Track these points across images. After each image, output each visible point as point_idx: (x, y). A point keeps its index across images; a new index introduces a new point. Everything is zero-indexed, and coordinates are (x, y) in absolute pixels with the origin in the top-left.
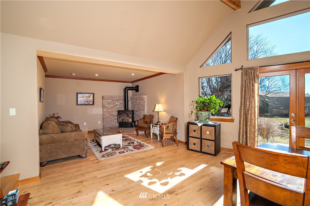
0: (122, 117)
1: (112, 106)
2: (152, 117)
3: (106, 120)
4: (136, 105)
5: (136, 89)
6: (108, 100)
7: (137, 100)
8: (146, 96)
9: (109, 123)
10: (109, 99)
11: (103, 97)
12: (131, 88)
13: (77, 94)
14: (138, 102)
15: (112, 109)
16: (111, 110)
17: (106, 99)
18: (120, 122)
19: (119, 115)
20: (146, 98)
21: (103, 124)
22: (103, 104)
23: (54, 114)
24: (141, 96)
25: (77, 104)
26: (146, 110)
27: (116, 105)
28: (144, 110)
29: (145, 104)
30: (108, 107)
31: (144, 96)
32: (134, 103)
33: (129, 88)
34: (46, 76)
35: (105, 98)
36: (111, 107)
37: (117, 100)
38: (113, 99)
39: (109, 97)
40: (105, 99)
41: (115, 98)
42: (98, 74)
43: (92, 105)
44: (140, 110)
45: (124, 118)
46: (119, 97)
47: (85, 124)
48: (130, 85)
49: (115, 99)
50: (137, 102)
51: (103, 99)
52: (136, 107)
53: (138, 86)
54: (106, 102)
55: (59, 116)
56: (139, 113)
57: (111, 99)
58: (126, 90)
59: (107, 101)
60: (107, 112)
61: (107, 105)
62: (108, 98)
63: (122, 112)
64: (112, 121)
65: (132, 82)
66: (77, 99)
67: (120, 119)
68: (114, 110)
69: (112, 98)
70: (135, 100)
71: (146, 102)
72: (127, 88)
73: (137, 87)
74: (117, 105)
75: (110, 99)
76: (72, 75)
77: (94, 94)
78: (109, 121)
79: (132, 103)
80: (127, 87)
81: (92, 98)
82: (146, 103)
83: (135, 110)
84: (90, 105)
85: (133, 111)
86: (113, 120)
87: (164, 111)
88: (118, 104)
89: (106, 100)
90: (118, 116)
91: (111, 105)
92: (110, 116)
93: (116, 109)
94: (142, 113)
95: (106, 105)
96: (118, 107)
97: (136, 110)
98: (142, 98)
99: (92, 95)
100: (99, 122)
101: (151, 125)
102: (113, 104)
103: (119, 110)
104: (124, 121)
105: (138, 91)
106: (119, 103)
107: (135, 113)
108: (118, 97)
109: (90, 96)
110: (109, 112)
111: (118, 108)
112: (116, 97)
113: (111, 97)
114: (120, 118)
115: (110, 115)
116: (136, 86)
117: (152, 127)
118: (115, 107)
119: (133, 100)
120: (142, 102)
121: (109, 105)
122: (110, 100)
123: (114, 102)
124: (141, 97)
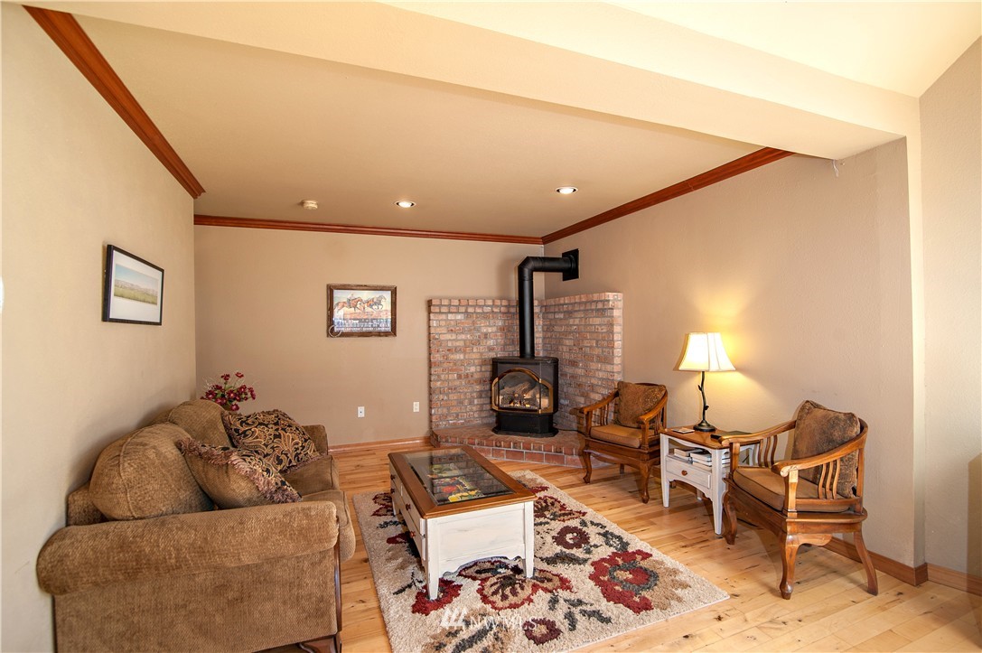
0: (507, 390)
1: (465, 341)
2: (656, 395)
3: (441, 397)
4: (567, 333)
5: (569, 267)
6: (450, 316)
7: (570, 313)
8: (620, 296)
9: (453, 411)
10: (453, 309)
11: (429, 303)
12: (547, 264)
13: (330, 290)
14: (577, 321)
15: (465, 352)
16: (462, 357)
17: (444, 310)
18: (500, 408)
19: (496, 380)
20: (620, 304)
21: (431, 415)
22: (432, 331)
23: (226, 377)
24: (596, 297)
25: (331, 332)
26: (617, 361)
27: (482, 337)
28: (607, 359)
29: (612, 333)
30: (450, 344)
31: (610, 296)
32: (556, 328)
33: (539, 264)
34: (200, 219)
35: (440, 306)
36: (461, 344)
37: (485, 316)
38: (470, 310)
39: (456, 302)
40: (440, 313)
41: (480, 306)
42: (408, 200)
43: (386, 334)
44: (588, 358)
45: (519, 389)
46: (493, 301)
47: (361, 412)
48: (538, 250)
49: (479, 310)
50: (571, 321)
51: (429, 312)
52: (567, 342)
53: (575, 253)
54: (443, 323)
55: (244, 387)
56: (580, 371)
57: (462, 310)
58: (525, 269)
59: (447, 320)
60: (445, 365)
61: (448, 337)
62: (450, 306)
63: (508, 367)
64: (466, 402)
65: (546, 240)
66: (331, 310)
67: (501, 397)
68: (474, 356)
69: (468, 305)
70: (561, 316)
71: (620, 321)
72: (532, 264)
73: (573, 256)
74: (486, 336)
75: (458, 313)
76: (306, 205)
77: (394, 292)
78: (455, 403)
79: (548, 329)
80: (527, 260)
81: (387, 305)
82: (617, 329)
83: (564, 354)
84: (379, 334)
85: (556, 362)
86: (468, 396)
87: (738, 369)
88: (490, 330)
89: (444, 317)
90: (492, 380)
91: (463, 337)
92: (457, 383)
93: (481, 354)
94: (601, 375)
95: (442, 337)
96: (491, 342)
97: (567, 356)
98: (600, 306)
99: (388, 295)
100: (416, 407)
101: (664, 440)
102: (470, 330)
103: (493, 355)
104: (518, 405)
105: (577, 277)
106: (494, 329)
107: (566, 369)
108: (490, 302)
109: (381, 297)
110: (455, 364)
111: (491, 349)
112: (481, 302)
113: (463, 305)
114: (501, 391)
115: (460, 377)
116: (564, 255)
117: (671, 451)
118: (478, 343)
119: (551, 316)
120: (597, 321)
121: (454, 337)
122: (459, 317)
123: (474, 323)
124: (597, 302)
